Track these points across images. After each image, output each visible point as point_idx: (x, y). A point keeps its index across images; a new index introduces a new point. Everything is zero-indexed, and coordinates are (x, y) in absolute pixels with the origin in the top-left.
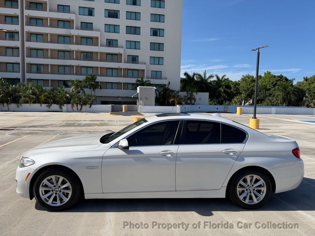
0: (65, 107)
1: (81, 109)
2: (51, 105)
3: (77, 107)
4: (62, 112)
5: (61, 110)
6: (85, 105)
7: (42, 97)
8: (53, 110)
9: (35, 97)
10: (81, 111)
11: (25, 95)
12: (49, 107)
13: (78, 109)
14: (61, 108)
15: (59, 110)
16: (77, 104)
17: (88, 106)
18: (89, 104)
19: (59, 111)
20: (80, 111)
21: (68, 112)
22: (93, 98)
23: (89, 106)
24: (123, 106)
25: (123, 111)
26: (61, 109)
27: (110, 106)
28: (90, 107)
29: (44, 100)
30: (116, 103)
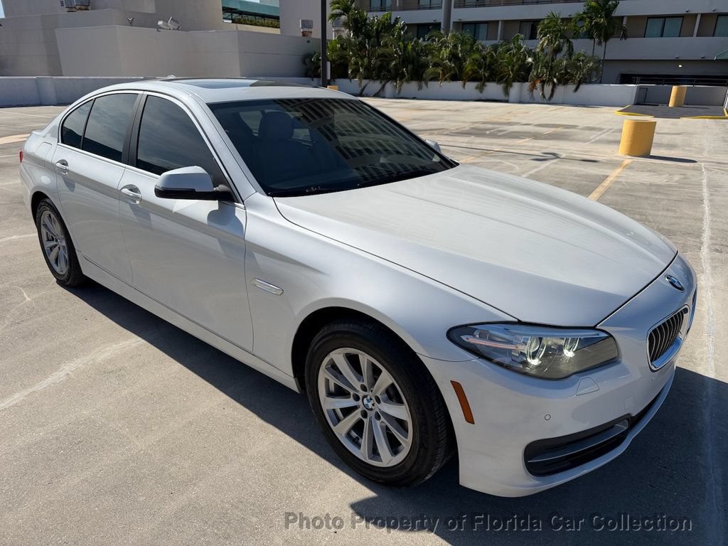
0: (516, 88)
1: (552, 95)
2: (484, 85)
3: (543, 90)
4: (507, 101)
5: (506, 98)
6: (564, 85)
7: (468, 65)
8: (489, 98)
9: (453, 65)
10: (552, 101)
11: (436, 60)
12: (481, 89)
13: (543, 94)
14: (506, 92)
15: (502, 97)
16: (543, 82)
17: (571, 87)
18: (574, 82)
19: (502, 99)
20: (549, 100)
21: (520, 102)
22: (591, 65)
23: (574, 87)
24: (675, 88)
25: (671, 104)
26: (505, 95)
27: (632, 87)
28: (576, 90)
29: (470, 73)
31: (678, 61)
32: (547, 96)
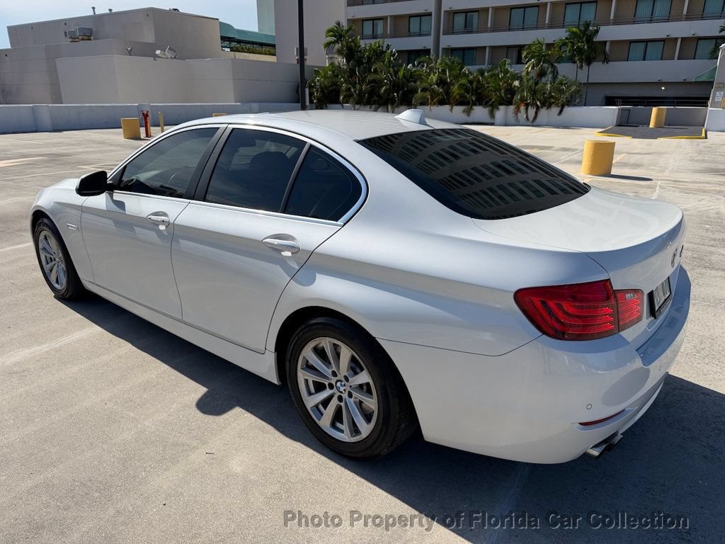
0: (501, 112)
1: (535, 118)
2: (471, 109)
3: (527, 113)
4: (492, 124)
5: (492, 121)
6: (548, 108)
7: (456, 90)
8: (476, 121)
9: (441, 90)
10: (536, 123)
11: (424, 85)
12: (468, 112)
13: (527, 117)
14: (492, 115)
15: (488, 120)
16: (527, 105)
17: (555, 110)
18: (557, 105)
19: (487, 122)
20: (533, 122)
21: (506, 125)
22: (573, 88)
23: (558, 110)
24: (655, 110)
25: (652, 125)
26: (491, 118)
27: (614, 109)
28: (560, 113)
29: (458, 97)
30: (641, 102)
31: (660, 83)
32: (531, 117)
